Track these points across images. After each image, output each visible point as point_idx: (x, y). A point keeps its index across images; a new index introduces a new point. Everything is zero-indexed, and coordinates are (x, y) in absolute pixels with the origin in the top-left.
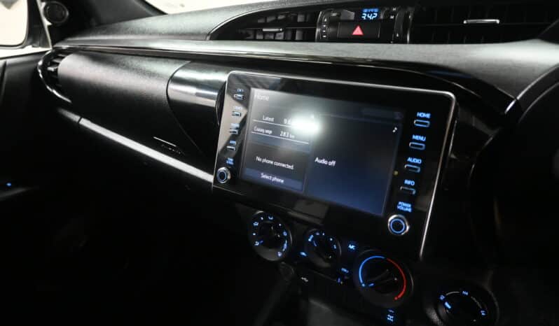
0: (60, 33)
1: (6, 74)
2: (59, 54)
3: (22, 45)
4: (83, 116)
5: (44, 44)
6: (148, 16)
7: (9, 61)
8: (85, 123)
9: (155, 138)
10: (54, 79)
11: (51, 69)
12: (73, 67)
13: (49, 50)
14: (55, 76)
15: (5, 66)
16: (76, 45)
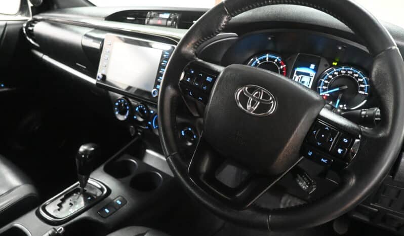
0: (37, 10)
1: (7, 29)
2: (35, 21)
3: (16, 15)
4: (45, 53)
5: (28, 15)
6: (86, 6)
7: (8, 22)
8: (46, 58)
9: (77, 64)
10: (31, 34)
11: (30, 28)
12: (42, 28)
13: (30, 19)
14: (32, 33)
15: (6, 25)
16: (45, 18)
